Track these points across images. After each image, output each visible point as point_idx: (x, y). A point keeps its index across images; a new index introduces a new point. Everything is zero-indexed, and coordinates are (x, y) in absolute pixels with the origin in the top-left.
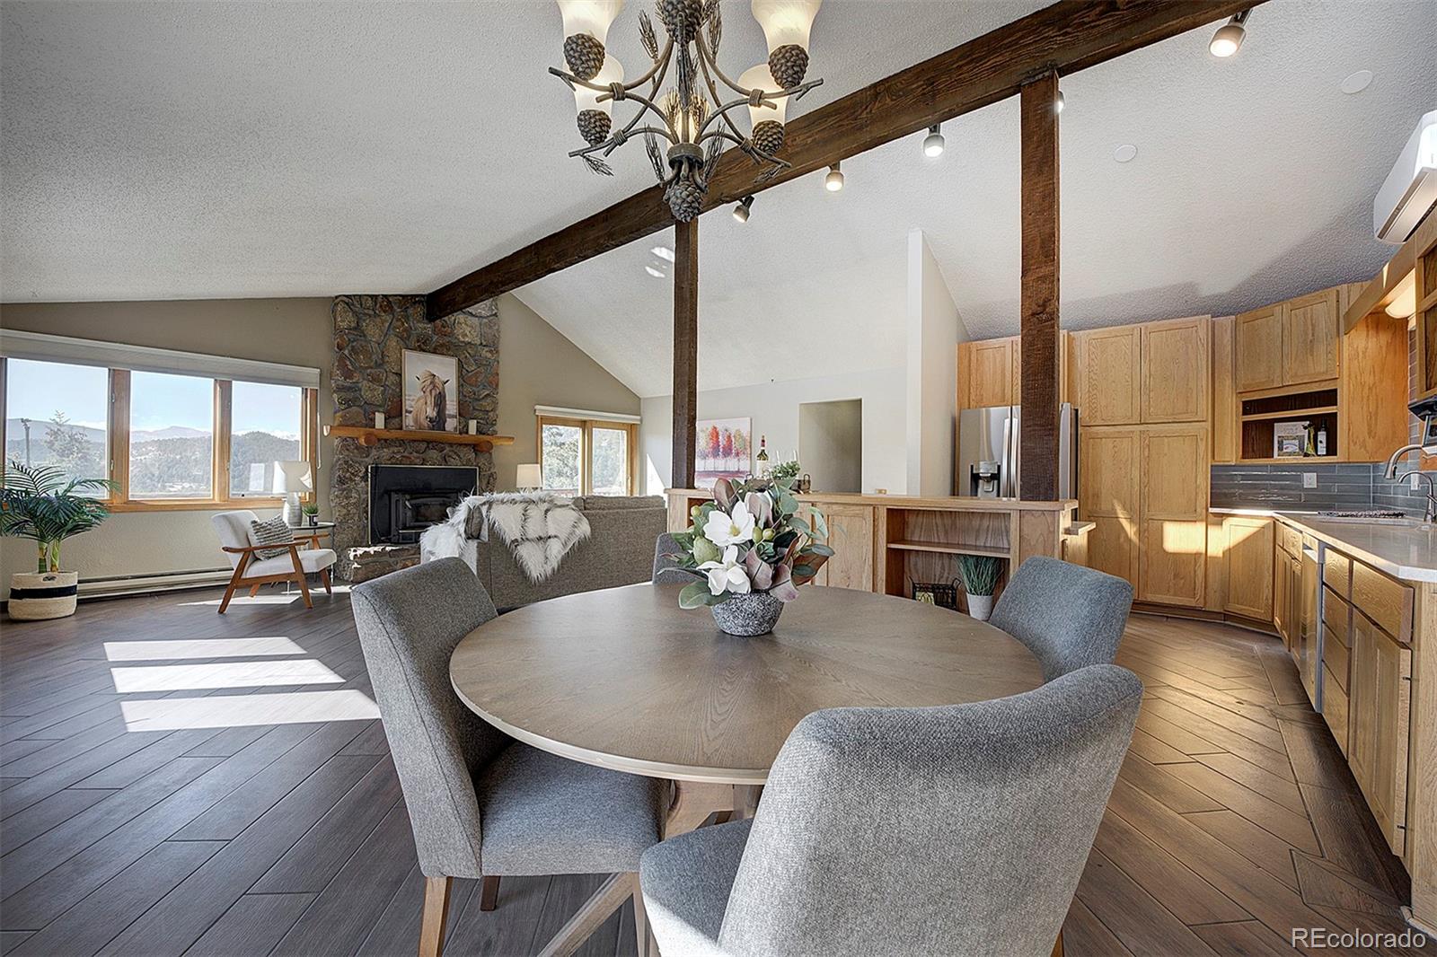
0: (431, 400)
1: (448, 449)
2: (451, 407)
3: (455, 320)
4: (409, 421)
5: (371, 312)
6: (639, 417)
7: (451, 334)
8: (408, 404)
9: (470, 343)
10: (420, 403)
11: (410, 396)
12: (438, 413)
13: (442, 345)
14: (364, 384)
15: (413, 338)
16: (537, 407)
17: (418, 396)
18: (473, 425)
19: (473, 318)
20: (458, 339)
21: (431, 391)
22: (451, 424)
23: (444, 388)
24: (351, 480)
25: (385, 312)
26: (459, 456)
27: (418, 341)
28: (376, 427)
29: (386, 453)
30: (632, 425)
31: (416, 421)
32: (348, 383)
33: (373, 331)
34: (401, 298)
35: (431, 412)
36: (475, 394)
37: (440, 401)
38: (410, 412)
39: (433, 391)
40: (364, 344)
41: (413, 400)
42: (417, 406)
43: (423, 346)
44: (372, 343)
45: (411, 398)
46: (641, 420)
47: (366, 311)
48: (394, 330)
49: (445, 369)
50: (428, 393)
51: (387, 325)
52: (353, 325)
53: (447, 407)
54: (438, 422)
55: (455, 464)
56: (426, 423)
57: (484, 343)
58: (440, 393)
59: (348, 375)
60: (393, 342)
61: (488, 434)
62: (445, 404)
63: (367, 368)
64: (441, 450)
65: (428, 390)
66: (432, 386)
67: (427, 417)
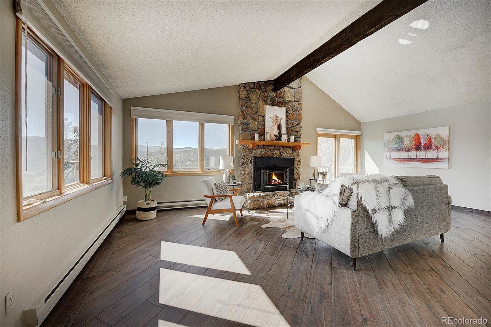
0: (276, 127)
1: (282, 149)
2: (284, 131)
3: (285, 90)
4: (267, 137)
5: (253, 90)
6: (361, 132)
7: (284, 97)
8: (267, 129)
9: (290, 101)
10: (272, 129)
11: (268, 126)
12: (279, 133)
13: (280, 102)
14: (251, 122)
15: (269, 100)
16: (317, 129)
17: (271, 125)
18: (292, 138)
19: (292, 89)
20: (286, 99)
21: (276, 123)
22: (284, 138)
23: (281, 122)
24: (246, 163)
25: (258, 89)
26: (286, 152)
27: (270, 101)
28: (255, 140)
29: (259, 151)
30: (357, 136)
31: (270, 137)
32: (245, 121)
33: (254, 98)
34: (264, 82)
35: (276, 133)
36: (292, 124)
38: (268, 133)
39: (277, 123)
40: (250, 104)
41: (269, 127)
42: (271, 131)
43: (273, 103)
44: (253, 104)
45: (269, 126)
46: (362, 134)
47: (251, 90)
48: (261, 97)
49: (280, 112)
50: (275, 124)
51: (259, 95)
52: (246, 96)
54: (279, 137)
55: (285, 156)
56: (274, 138)
57: (296, 101)
58: (279, 124)
59: (245, 118)
60: (261, 103)
61: (298, 142)
62: (281, 129)
63: (252, 114)
64: (279, 150)
65: (275, 123)
66: (276, 121)
67: (274, 135)
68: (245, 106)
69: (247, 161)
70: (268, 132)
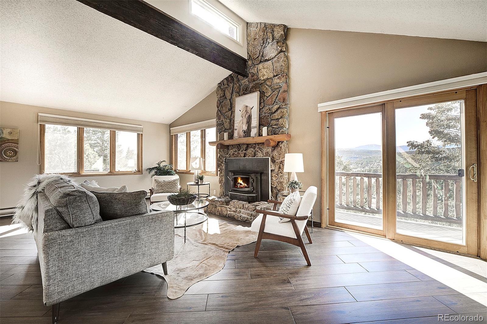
0: (245, 121)
1: (257, 147)
2: (255, 122)
5: (227, 86)
7: (258, 79)
10: (241, 123)
12: (248, 127)
13: (253, 87)
14: (224, 121)
15: (241, 90)
16: (319, 105)
18: (264, 130)
19: (269, 62)
20: (261, 80)
21: (245, 115)
22: (254, 132)
23: (251, 112)
24: (221, 165)
25: (230, 83)
26: (261, 151)
27: (243, 90)
28: (225, 140)
29: (232, 152)
31: (238, 134)
32: (220, 122)
33: (228, 94)
35: (245, 128)
36: (270, 110)
39: (246, 115)
40: (225, 102)
41: (238, 122)
43: (245, 91)
44: (228, 100)
45: (238, 121)
47: (225, 86)
48: (234, 90)
49: (252, 101)
50: (244, 117)
51: (232, 89)
52: (222, 95)
53: (252, 122)
55: (260, 156)
56: (242, 134)
58: (249, 115)
59: (219, 118)
60: (234, 96)
61: (279, 134)
62: (251, 121)
63: (226, 112)
64: (254, 148)
65: (244, 115)
66: (246, 112)
67: (243, 131)
68: (220, 106)
69: (221, 162)
70: (237, 128)
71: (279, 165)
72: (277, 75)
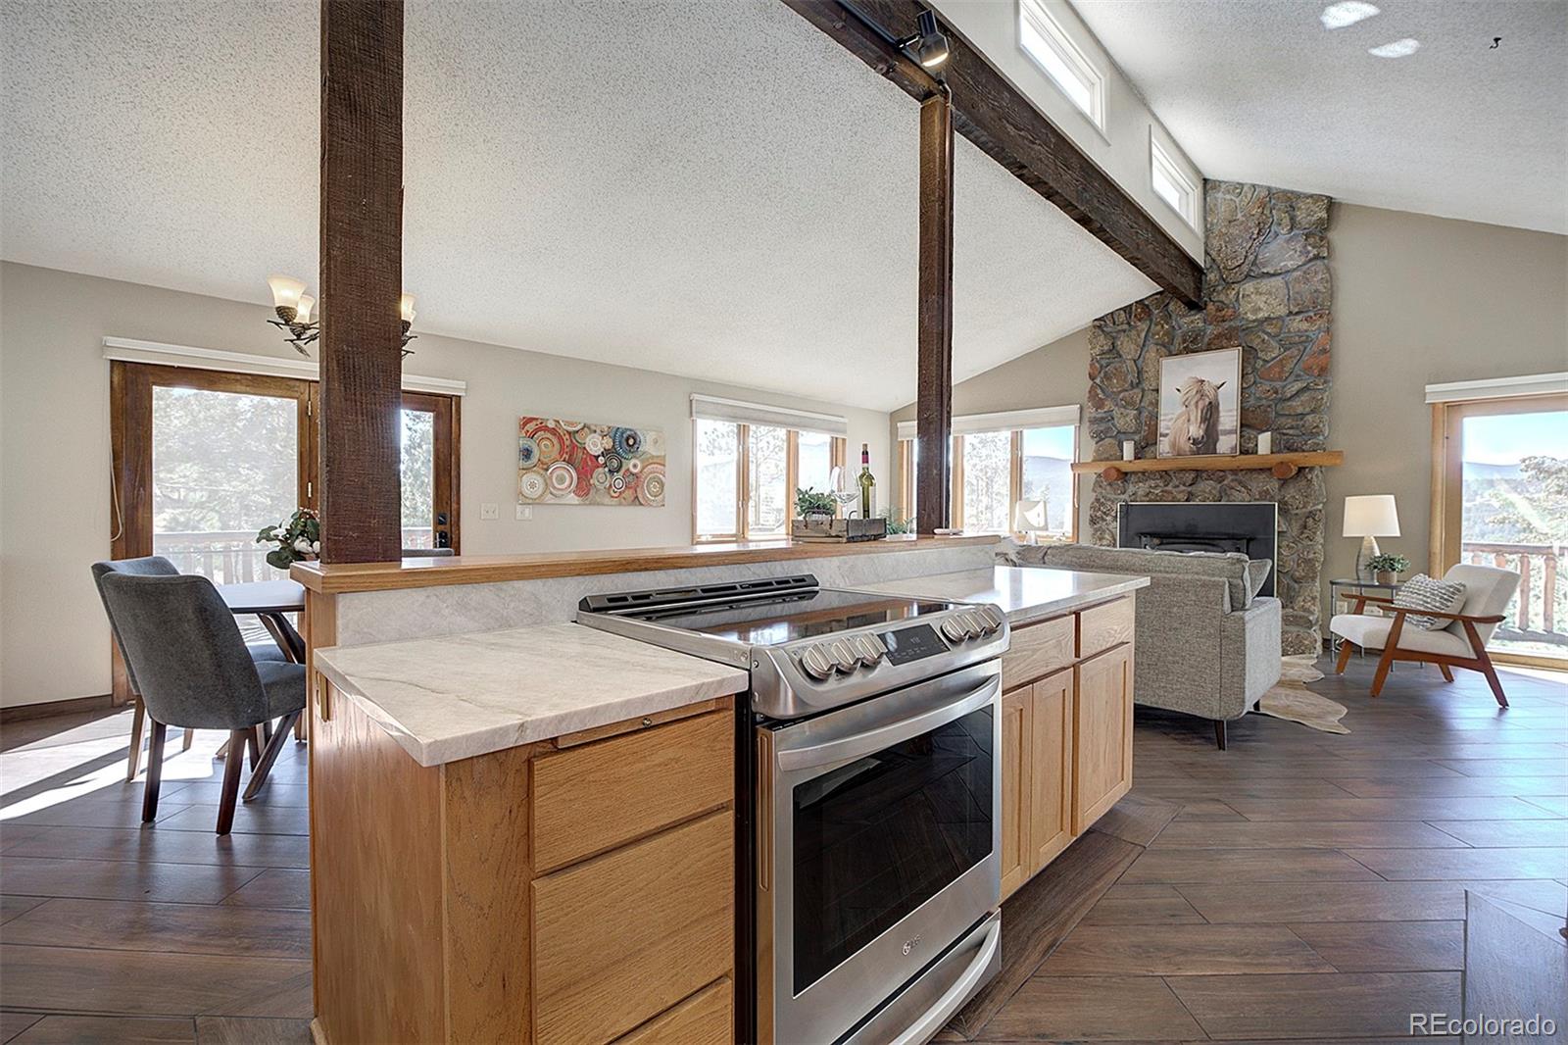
0: (1196, 415)
1: (1230, 477)
2: (1228, 419)
3: (1238, 293)
5: (1125, 327)
7: (1235, 315)
9: (1268, 319)
10: (1180, 421)
11: (1165, 415)
12: (1206, 431)
13: (1218, 336)
14: (1116, 412)
15: (1178, 340)
16: (1429, 388)
17: (1180, 411)
18: (1264, 441)
19: (1274, 279)
20: (1247, 320)
21: (1197, 402)
22: (1226, 443)
23: (1216, 396)
24: (1104, 520)
25: (1140, 320)
26: (1245, 487)
27: (1184, 341)
28: (1124, 459)
29: (1142, 488)
31: (1173, 445)
32: (1101, 413)
33: (1128, 347)
34: (1158, 296)
35: (1196, 431)
36: (1276, 392)
37: (1211, 413)
38: (1166, 435)
39: (1200, 403)
40: (1118, 365)
42: (1177, 423)
43: (1193, 345)
44: (1128, 362)
47: (1119, 328)
48: (1152, 338)
49: (1221, 370)
50: (1192, 407)
51: (1143, 335)
52: (1106, 348)
53: (1221, 419)
54: (1207, 442)
55: (1240, 498)
56: (1187, 446)
57: (1296, 310)
58: (1210, 403)
59: (1099, 405)
60: (1151, 353)
61: (1299, 451)
62: (1218, 417)
63: (1120, 392)
64: (1220, 481)
65: (1193, 402)
66: (1199, 396)
67: (1189, 439)
68: (1102, 374)
69: (1105, 513)
70: (1167, 432)
71: (1301, 522)
72: (1297, 313)
